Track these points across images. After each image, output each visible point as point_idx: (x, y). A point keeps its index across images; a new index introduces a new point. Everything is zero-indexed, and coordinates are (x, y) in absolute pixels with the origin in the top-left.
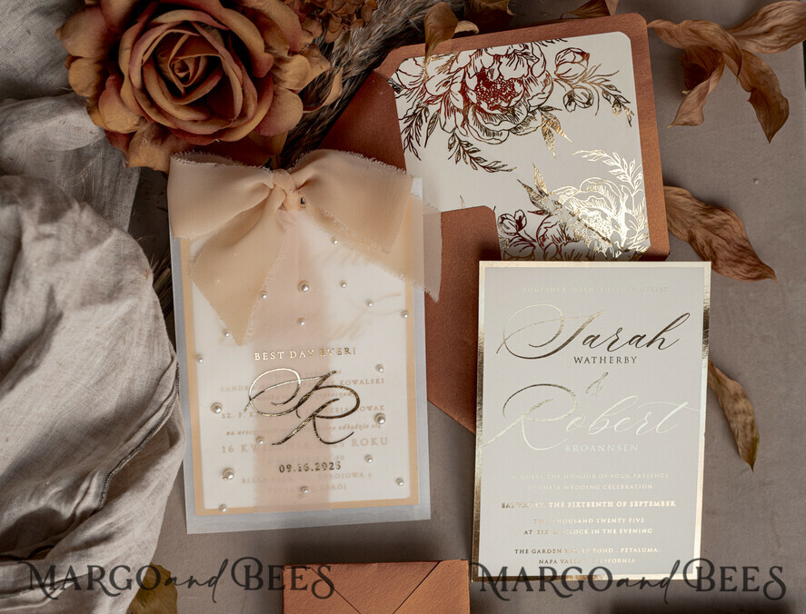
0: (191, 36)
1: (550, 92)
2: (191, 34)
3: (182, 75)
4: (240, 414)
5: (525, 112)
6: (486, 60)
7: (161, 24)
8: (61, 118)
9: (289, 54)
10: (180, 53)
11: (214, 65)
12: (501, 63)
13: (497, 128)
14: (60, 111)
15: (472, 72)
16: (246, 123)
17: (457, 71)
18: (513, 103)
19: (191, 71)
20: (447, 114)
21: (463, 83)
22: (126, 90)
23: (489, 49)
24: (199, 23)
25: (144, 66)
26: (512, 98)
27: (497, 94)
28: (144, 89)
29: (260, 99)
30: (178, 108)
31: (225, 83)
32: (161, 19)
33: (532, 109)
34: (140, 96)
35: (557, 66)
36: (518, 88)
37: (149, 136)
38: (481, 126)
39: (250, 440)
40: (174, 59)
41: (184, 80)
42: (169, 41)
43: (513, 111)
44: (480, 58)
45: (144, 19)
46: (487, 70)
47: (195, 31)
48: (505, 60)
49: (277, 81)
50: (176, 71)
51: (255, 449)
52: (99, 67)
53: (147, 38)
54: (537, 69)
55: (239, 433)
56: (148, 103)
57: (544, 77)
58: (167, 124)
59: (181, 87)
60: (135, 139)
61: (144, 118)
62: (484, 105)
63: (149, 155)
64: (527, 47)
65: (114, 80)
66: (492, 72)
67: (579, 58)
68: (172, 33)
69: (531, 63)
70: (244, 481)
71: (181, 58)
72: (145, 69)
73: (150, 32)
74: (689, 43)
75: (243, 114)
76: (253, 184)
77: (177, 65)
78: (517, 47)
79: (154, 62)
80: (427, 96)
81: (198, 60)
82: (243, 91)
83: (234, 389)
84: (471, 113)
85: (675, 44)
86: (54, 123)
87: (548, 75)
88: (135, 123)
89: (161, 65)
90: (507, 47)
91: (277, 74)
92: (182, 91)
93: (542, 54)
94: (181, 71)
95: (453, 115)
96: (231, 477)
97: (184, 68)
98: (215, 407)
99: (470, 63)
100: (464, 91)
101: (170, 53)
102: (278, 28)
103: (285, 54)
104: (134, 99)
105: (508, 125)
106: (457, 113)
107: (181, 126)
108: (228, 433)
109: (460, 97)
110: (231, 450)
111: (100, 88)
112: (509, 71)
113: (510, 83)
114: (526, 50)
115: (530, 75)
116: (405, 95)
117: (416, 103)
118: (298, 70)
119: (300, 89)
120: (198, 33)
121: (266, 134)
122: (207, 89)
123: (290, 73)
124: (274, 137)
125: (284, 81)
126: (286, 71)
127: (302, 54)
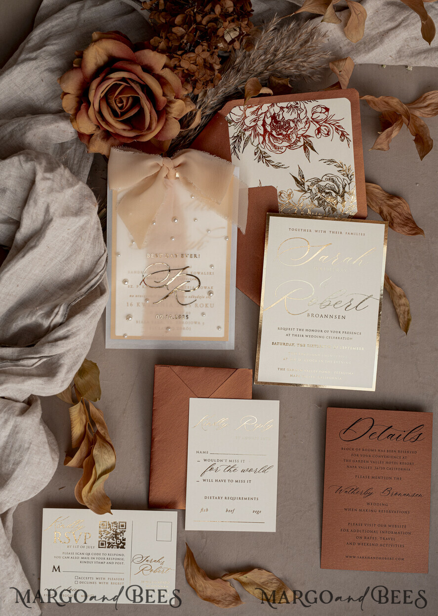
0: (126, 86)
1: (309, 127)
2: (126, 84)
3: (120, 105)
4: (138, 286)
5: (295, 137)
6: (276, 109)
7: (111, 78)
8: (56, 124)
9: (175, 98)
10: (119, 94)
11: (136, 101)
12: (284, 111)
13: (280, 145)
14: (56, 121)
15: (268, 115)
17: (261, 114)
18: (289, 132)
19: (125, 103)
20: (255, 137)
21: (264, 121)
22: (91, 111)
23: (278, 104)
24: (130, 79)
25: (101, 99)
26: (288, 130)
27: (281, 127)
28: (100, 112)
29: (158, 121)
30: (116, 123)
31: (141, 112)
32: (112, 76)
33: (299, 136)
34: (98, 115)
35: (313, 114)
36: (292, 125)
37: (100, 136)
38: (272, 144)
39: (142, 300)
40: (116, 97)
41: (120, 108)
42: (115, 87)
43: (289, 136)
44: (273, 108)
45: (103, 75)
46: (276, 115)
47: (128, 83)
48: (286, 110)
49: (167, 113)
50: (117, 103)
51: (144, 305)
52: (77, 99)
53: (103, 85)
54: (302, 115)
55: (136, 296)
56: (102, 118)
57: (305, 119)
58: (110, 130)
59: (119, 111)
60: (93, 137)
61: (99, 127)
62: (274, 133)
63: (99, 146)
64: (297, 104)
65: (85, 106)
66: (279, 115)
67: (324, 110)
68: (116, 83)
69: (299, 112)
70: (137, 322)
71: (120, 96)
72: (101, 101)
73: (105, 82)
74: (384, 109)
75: (149, 128)
76: (153, 162)
77: (118, 100)
78: (292, 103)
79: (106, 98)
80: (245, 126)
81: (128, 98)
82: (150, 116)
83: (135, 272)
84: (267, 136)
85: (377, 109)
86: (52, 127)
87: (308, 119)
88: (94, 129)
89: (110, 101)
90: (287, 103)
91: (168, 109)
92: (119, 113)
93: (305, 107)
94: (119, 103)
95: (258, 137)
96: (131, 319)
97: (121, 102)
98: (125, 281)
99: (268, 110)
100: (264, 125)
101: (115, 93)
102: (170, 85)
103: (173, 98)
104: (94, 116)
105: (286, 144)
106: (260, 136)
107: (117, 132)
108: (131, 296)
109: (262, 128)
110: (131, 305)
111: (78, 109)
112: (288, 116)
113: (288, 122)
114: (297, 105)
115: (298, 118)
116: (234, 125)
117: (239, 130)
118: (179, 108)
119: (180, 117)
120: (130, 84)
121: (161, 140)
122: (132, 113)
123: (175, 109)
124: (164, 141)
125: (171, 113)
126: (173, 108)
127: (181, 99)
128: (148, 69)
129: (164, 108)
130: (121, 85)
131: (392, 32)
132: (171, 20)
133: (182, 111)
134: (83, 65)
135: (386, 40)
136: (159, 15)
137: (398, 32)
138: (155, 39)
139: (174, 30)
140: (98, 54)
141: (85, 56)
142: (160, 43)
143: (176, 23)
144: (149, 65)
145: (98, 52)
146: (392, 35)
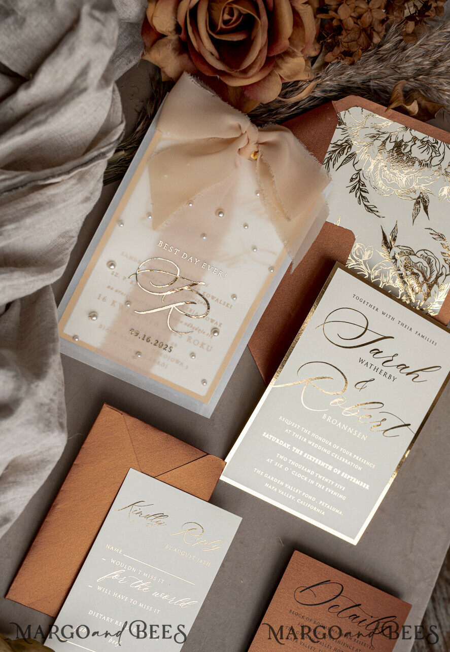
3: (227, 17)
4: (125, 278)
16: (243, 78)
19: (234, 19)
29: (263, 68)
31: (248, 44)
37: (174, 44)
39: (121, 300)
41: (225, 22)
49: (277, 65)
51: (121, 308)
55: (116, 291)
58: (195, 43)
59: (220, 25)
60: (164, 40)
63: (165, 58)
70: (101, 326)
75: (245, 71)
76: (234, 121)
82: (257, 55)
83: (131, 258)
91: (280, 61)
92: (219, 29)
93: (444, 152)
94: (228, 14)
96: (94, 318)
98: (111, 264)
107: (202, 51)
108: (109, 287)
110: (104, 299)
119: (286, 81)
122: (235, 38)
124: (250, 100)
125: (281, 68)
126: (286, 63)
133: (295, 75)
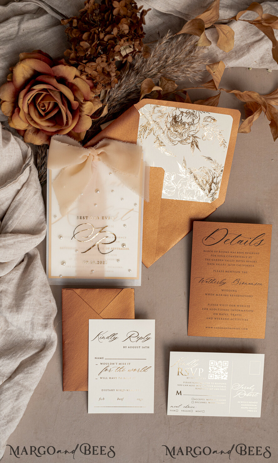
0: (46, 94)
2: (46, 93)
3: (43, 109)
7: (35, 89)
9: (84, 101)
10: (42, 100)
11: (56, 105)
16: (68, 128)
19: (46, 107)
22: (21, 114)
24: (50, 89)
28: (29, 114)
29: (73, 118)
30: (42, 121)
32: (35, 87)
34: (27, 116)
37: (32, 131)
40: (39, 103)
41: (44, 111)
42: (38, 96)
45: (28, 87)
49: (81, 111)
51: (75, 254)
52: (12, 105)
53: (29, 95)
55: (69, 248)
56: (30, 119)
58: (38, 127)
59: (43, 113)
60: (27, 132)
61: (29, 125)
63: (32, 139)
65: (18, 110)
68: (39, 93)
71: (42, 102)
72: (29, 106)
73: (31, 92)
75: (67, 124)
77: (41, 105)
79: (34, 102)
81: (50, 103)
82: (66, 116)
85: (242, 100)
88: (26, 126)
89: (35, 105)
92: (43, 115)
94: (42, 107)
97: (44, 106)
101: (38, 100)
103: (82, 101)
104: (25, 118)
107: (43, 128)
111: (13, 113)
118: (89, 108)
119: (91, 114)
120: (49, 93)
121: (77, 132)
122: (52, 114)
123: (86, 108)
124: (80, 133)
125: (84, 111)
126: (84, 108)
127: (91, 101)
128: (63, 80)
129: (78, 108)
130: (43, 93)
131: (257, 44)
132: (79, 36)
133: (91, 110)
134: (14, 79)
135: (252, 50)
136: (71, 32)
137: (261, 44)
138: (67, 51)
139: (82, 44)
140: (25, 70)
141: (14, 72)
142: (71, 54)
143: (83, 38)
144: (64, 76)
145: (24, 68)
146: (257, 46)
